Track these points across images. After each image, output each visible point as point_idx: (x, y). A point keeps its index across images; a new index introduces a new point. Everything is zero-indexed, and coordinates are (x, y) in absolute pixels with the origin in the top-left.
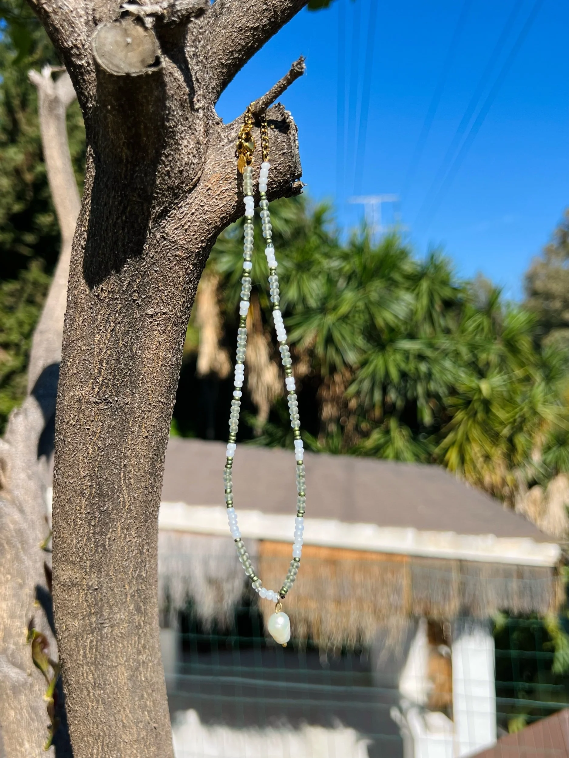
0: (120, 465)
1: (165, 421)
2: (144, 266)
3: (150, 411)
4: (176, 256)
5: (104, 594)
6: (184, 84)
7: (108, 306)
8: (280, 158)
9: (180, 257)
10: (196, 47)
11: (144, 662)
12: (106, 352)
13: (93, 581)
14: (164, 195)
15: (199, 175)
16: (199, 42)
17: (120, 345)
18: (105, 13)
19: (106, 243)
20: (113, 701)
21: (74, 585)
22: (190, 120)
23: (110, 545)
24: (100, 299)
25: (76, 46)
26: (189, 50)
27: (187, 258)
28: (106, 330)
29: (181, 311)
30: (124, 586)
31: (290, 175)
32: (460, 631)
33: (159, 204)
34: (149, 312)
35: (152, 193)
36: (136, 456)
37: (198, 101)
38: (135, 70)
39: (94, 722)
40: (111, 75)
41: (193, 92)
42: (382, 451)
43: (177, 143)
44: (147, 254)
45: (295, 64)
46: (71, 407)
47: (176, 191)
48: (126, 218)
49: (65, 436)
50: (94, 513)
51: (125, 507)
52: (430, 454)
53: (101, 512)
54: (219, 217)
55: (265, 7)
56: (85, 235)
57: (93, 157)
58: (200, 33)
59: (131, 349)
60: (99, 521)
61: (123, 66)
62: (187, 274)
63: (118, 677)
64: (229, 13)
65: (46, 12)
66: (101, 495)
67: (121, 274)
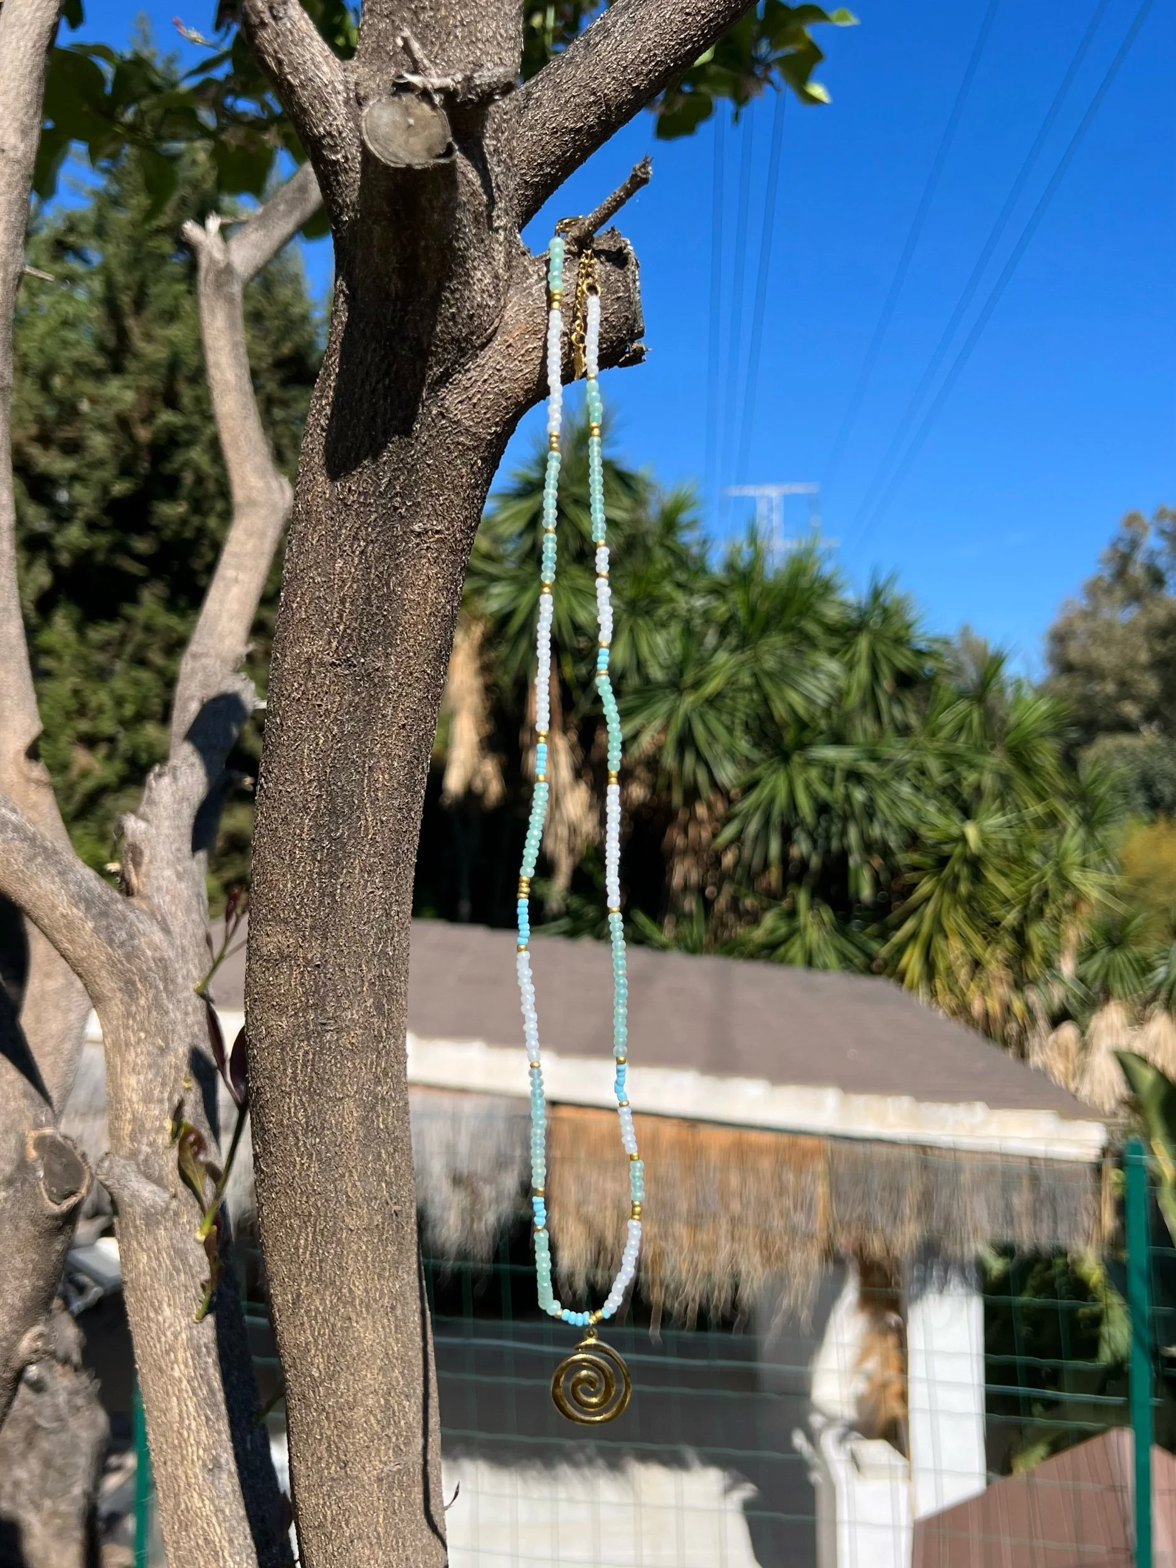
0: (363, 767)
1: (431, 706)
2: (412, 456)
3: (410, 685)
4: (458, 443)
5: (329, 976)
6: (481, 190)
7: (357, 515)
8: (612, 305)
9: (464, 445)
10: (499, 141)
11: (383, 1099)
12: (351, 586)
13: (315, 953)
14: (445, 349)
15: (496, 324)
16: (503, 133)
17: (372, 576)
18: (372, 89)
19: (359, 420)
20: (334, 1157)
21: (284, 958)
22: (487, 242)
23: (342, 895)
24: (346, 505)
25: (330, 134)
26: (489, 143)
27: (475, 448)
28: (353, 552)
29: (462, 531)
30: (360, 966)
31: (628, 330)
32: (923, 1282)
33: (438, 363)
34: (416, 528)
35: (429, 345)
36: (388, 755)
37: (498, 217)
38: (420, 161)
39: (302, 1192)
40: (387, 167)
41: (492, 203)
42: (782, 950)
43: (468, 274)
44: (417, 438)
45: (637, 166)
46: (295, 672)
47: (463, 345)
48: (390, 381)
49: (283, 718)
50: (322, 840)
51: (367, 835)
52: (870, 957)
53: (332, 840)
54: (522, 389)
55: (592, 99)
56: (328, 410)
57: (345, 295)
58: (505, 121)
59: (388, 584)
60: (327, 855)
61: (402, 154)
62: (473, 473)
63: (343, 1118)
64: (538, 107)
65: (290, 84)
66: (333, 812)
67: (378, 466)
